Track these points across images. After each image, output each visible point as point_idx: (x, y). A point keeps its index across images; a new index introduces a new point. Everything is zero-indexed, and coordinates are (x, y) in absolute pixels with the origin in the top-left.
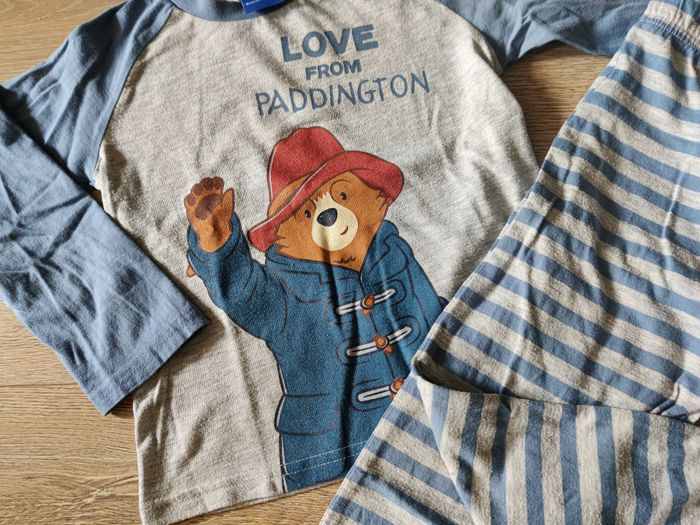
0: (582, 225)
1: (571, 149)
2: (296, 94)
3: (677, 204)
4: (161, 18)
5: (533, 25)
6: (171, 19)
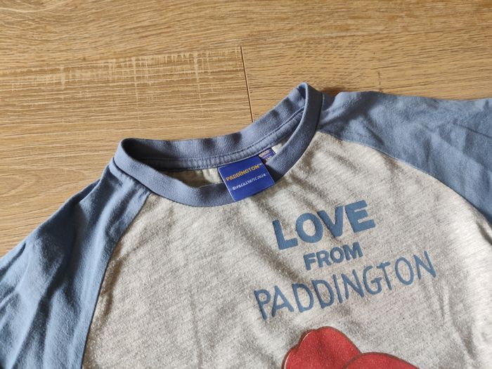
2: (301, 292)
6: (146, 206)
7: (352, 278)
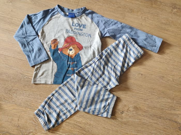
0: (103, 62)
1: (106, 51)
2: (72, 31)
3: (117, 63)
4: (56, 13)
5: (108, 33)
6: (57, 14)
7: (79, 33)
